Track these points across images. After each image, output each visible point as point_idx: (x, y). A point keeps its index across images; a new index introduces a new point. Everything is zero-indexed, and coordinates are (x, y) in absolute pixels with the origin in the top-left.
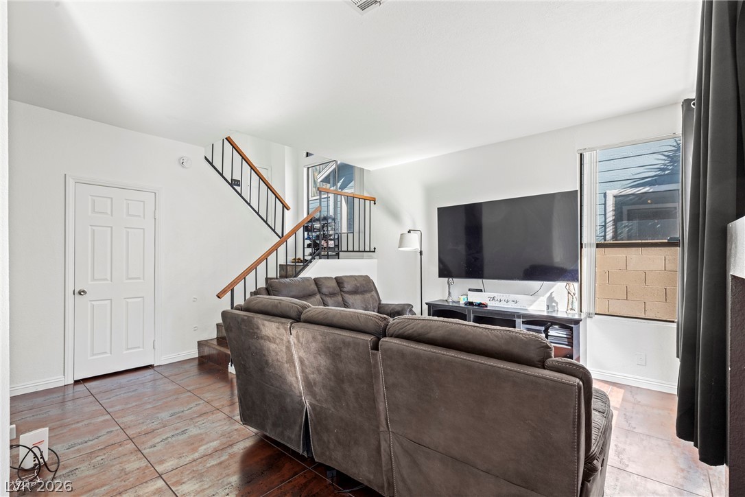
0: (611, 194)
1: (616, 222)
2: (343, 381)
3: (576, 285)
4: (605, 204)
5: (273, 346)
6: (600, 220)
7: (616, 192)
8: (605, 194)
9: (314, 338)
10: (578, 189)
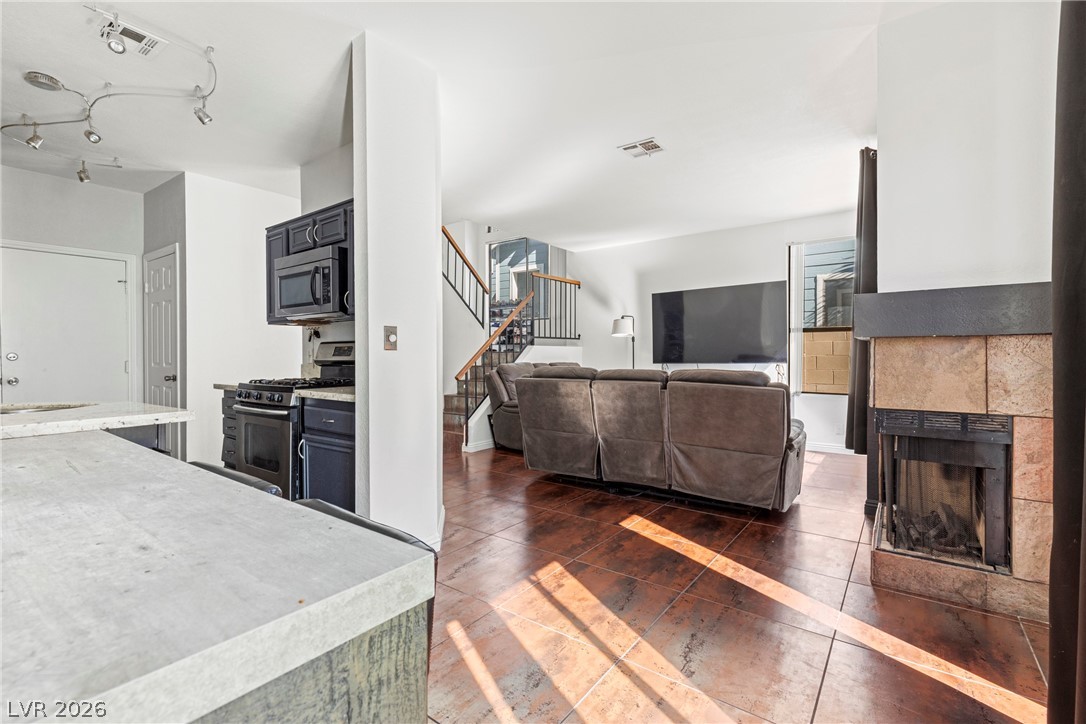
0: (822, 278)
1: (826, 308)
2: (635, 415)
3: (785, 365)
4: (815, 289)
5: (571, 400)
6: (810, 306)
7: (827, 276)
8: (816, 278)
9: (613, 388)
10: (787, 279)
